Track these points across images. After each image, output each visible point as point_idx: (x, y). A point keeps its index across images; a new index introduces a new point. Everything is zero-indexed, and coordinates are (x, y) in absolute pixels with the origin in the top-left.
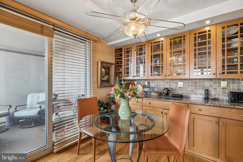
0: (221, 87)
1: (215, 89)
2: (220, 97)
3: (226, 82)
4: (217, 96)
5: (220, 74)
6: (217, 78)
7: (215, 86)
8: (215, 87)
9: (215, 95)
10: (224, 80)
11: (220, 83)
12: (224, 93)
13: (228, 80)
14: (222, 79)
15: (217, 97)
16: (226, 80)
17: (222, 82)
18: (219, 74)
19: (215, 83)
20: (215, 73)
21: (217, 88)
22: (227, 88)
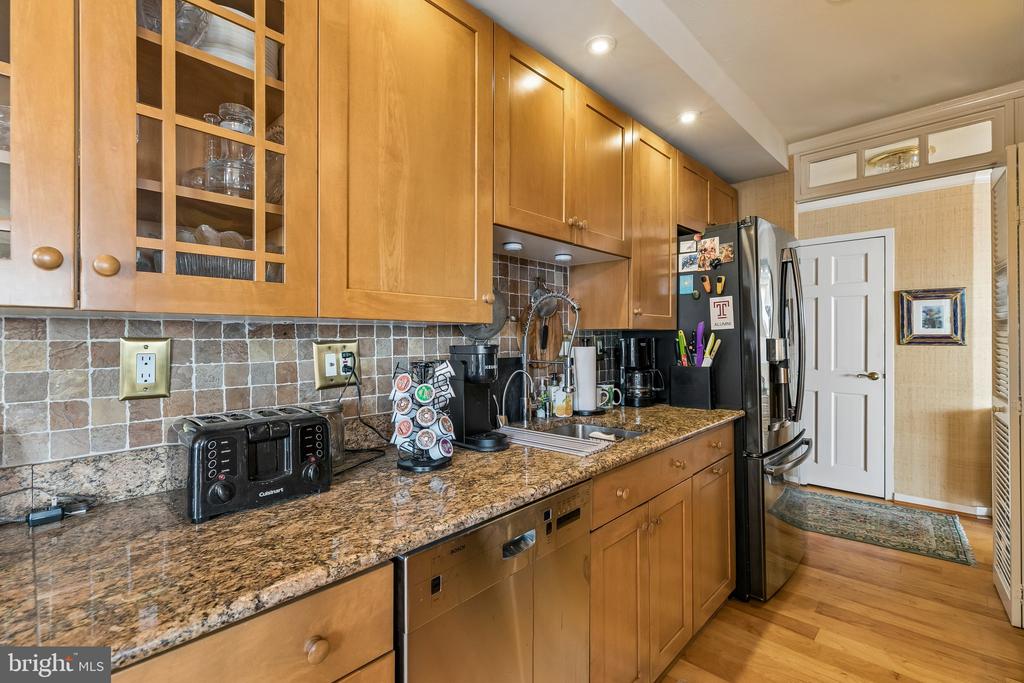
0: (125, 391)
1: (71, 413)
2: (108, 479)
3: (159, 347)
4: (89, 471)
5: (116, 270)
6: (84, 304)
7: (68, 384)
8: (71, 391)
9: (65, 470)
10: (144, 327)
11: (111, 357)
12: (143, 433)
13: (173, 331)
14: (132, 323)
15: (84, 481)
16: (163, 335)
17: (129, 349)
18: (106, 266)
19: (62, 356)
20: (67, 251)
21: (89, 401)
22: (162, 391)
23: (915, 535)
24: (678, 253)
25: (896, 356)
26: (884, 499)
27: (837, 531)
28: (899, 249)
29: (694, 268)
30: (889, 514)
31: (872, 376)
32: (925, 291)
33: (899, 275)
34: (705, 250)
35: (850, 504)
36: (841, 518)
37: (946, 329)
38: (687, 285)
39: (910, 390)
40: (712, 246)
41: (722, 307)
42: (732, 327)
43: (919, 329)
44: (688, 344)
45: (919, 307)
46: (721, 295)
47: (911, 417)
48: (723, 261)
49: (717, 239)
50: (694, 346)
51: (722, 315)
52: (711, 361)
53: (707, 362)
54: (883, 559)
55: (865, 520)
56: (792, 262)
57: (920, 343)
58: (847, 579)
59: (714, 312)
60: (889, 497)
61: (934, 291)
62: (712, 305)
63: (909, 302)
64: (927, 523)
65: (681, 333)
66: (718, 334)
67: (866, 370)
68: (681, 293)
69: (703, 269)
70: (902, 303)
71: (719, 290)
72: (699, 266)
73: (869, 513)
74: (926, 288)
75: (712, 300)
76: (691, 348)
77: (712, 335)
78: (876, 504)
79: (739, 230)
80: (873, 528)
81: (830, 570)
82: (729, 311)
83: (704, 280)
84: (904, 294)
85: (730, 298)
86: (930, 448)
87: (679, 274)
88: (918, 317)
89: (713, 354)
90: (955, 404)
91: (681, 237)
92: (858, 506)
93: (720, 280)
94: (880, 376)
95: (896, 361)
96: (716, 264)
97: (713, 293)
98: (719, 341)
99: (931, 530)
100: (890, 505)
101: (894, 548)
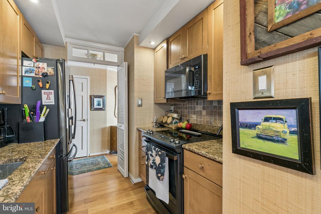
23: (98, 164)
24: (22, 65)
25: (90, 114)
26: (87, 156)
27: (79, 172)
28: (91, 83)
29: (33, 75)
30: (90, 160)
31: (84, 120)
32: (97, 96)
33: (91, 90)
34: (39, 68)
35: (79, 162)
36: (79, 167)
37: (101, 107)
38: (28, 83)
39: (93, 123)
40: (43, 66)
41: (48, 95)
42: (53, 103)
43: (96, 106)
44: (30, 111)
45: (96, 100)
46: (48, 89)
47: (94, 131)
48: (49, 74)
49: (45, 64)
50: (35, 112)
51: (48, 98)
52: (44, 119)
53: (42, 119)
54: (94, 175)
55: (85, 165)
56: (72, 81)
57: (96, 110)
58: (89, 186)
59: (44, 97)
60: (88, 156)
61: (99, 96)
62: (43, 94)
63: (93, 98)
64: (99, 160)
65: (26, 106)
66: (48, 106)
67: (82, 119)
68: (24, 85)
69: (38, 76)
70: (92, 98)
71: (47, 87)
72: (36, 74)
73: (85, 162)
74: (97, 95)
75: (43, 91)
76: (32, 113)
77: (45, 107)
78: (86, 159)
79: (57, 63)
80: (88, 166)
81: (83, 186)
82: (52, 97)
83: (39, 81)
84: (92, 96)
85: (53, 91)
86: (98, 138)
87: (22, 77)
88: (96, 103)
89: (45, 115)
90: (103, 126)
91: (23, 58)
92: (82, 161)
93: (48, 83)
94: (86, 120)
95: (90, 115)
96: (45, 75)
97: (44, 88)
98: (48, 110)
99: (101, 161)
100: (89, 158)
101: (96, 170)
